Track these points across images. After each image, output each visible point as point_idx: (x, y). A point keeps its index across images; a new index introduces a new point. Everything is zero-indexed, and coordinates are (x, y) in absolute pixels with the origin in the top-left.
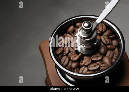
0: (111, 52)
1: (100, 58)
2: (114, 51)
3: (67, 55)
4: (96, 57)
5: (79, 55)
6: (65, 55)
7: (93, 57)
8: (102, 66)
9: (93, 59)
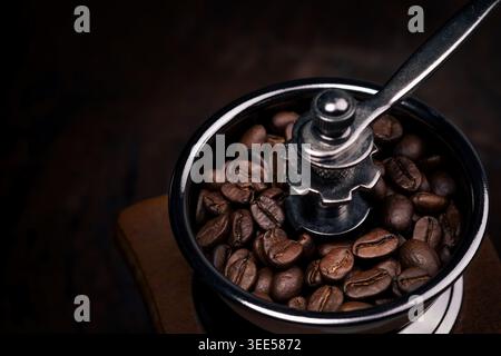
0: (430, 220)
1: (388, 248)
2: (441, 217)
3: (248, 245)
4: (373, 244)
5: (303, 242)
6: (237, 248)
7: (359, 246)
8: (402, 280)
9: (359, 255)
